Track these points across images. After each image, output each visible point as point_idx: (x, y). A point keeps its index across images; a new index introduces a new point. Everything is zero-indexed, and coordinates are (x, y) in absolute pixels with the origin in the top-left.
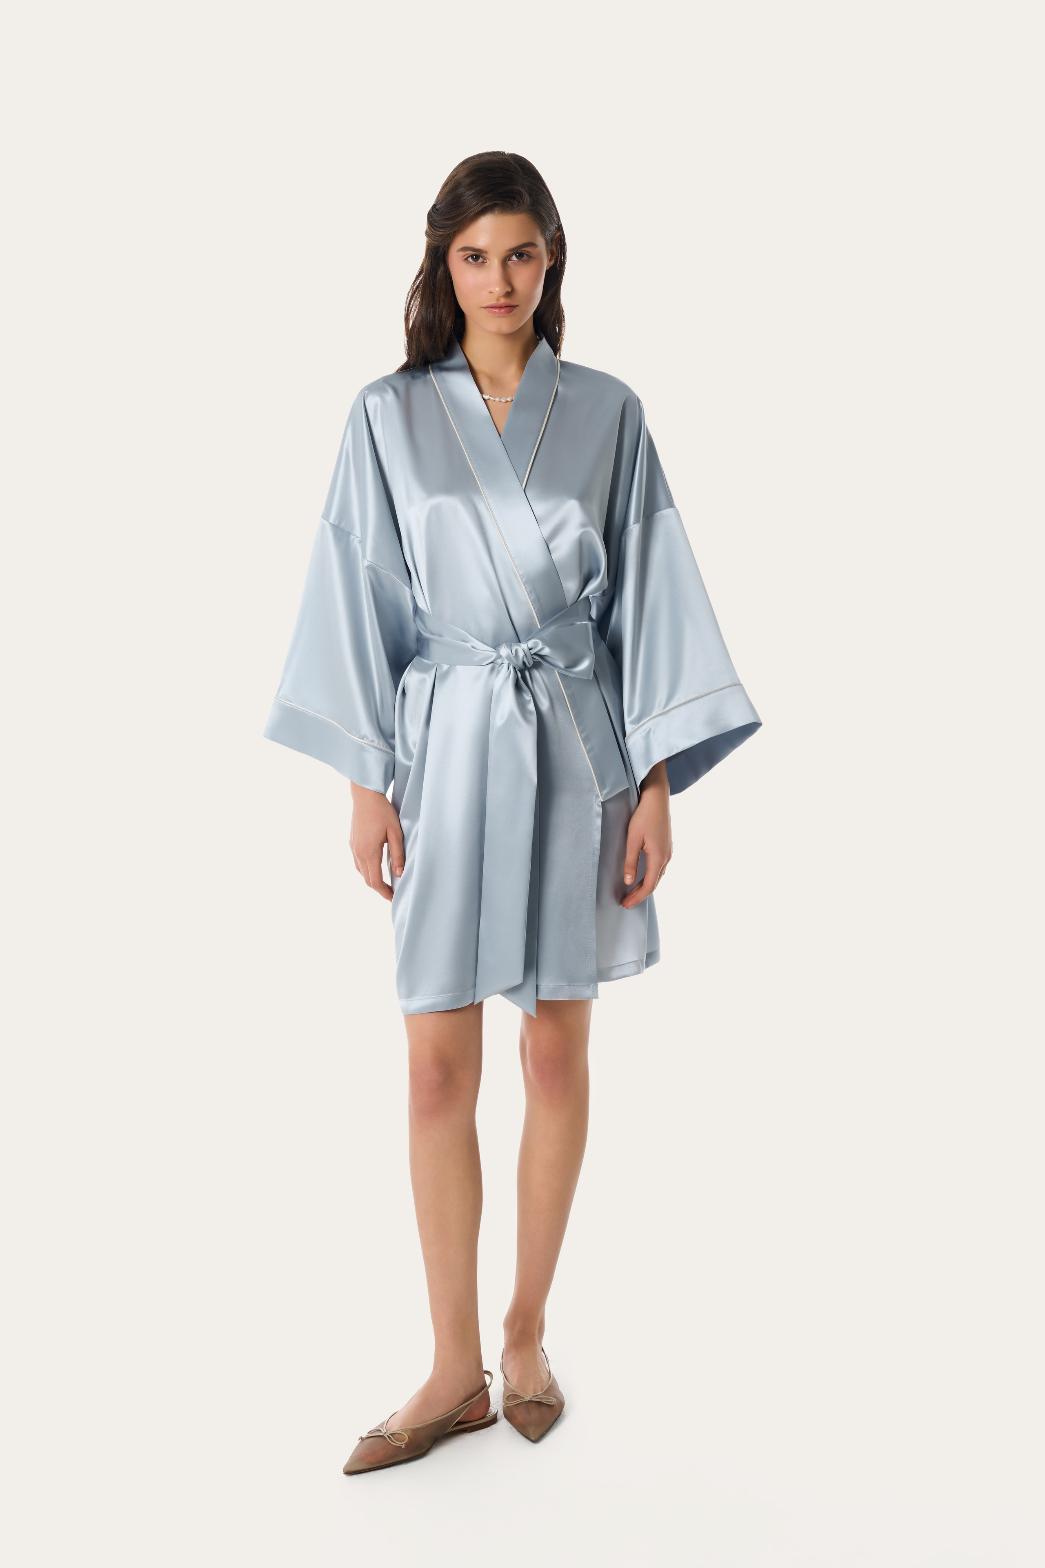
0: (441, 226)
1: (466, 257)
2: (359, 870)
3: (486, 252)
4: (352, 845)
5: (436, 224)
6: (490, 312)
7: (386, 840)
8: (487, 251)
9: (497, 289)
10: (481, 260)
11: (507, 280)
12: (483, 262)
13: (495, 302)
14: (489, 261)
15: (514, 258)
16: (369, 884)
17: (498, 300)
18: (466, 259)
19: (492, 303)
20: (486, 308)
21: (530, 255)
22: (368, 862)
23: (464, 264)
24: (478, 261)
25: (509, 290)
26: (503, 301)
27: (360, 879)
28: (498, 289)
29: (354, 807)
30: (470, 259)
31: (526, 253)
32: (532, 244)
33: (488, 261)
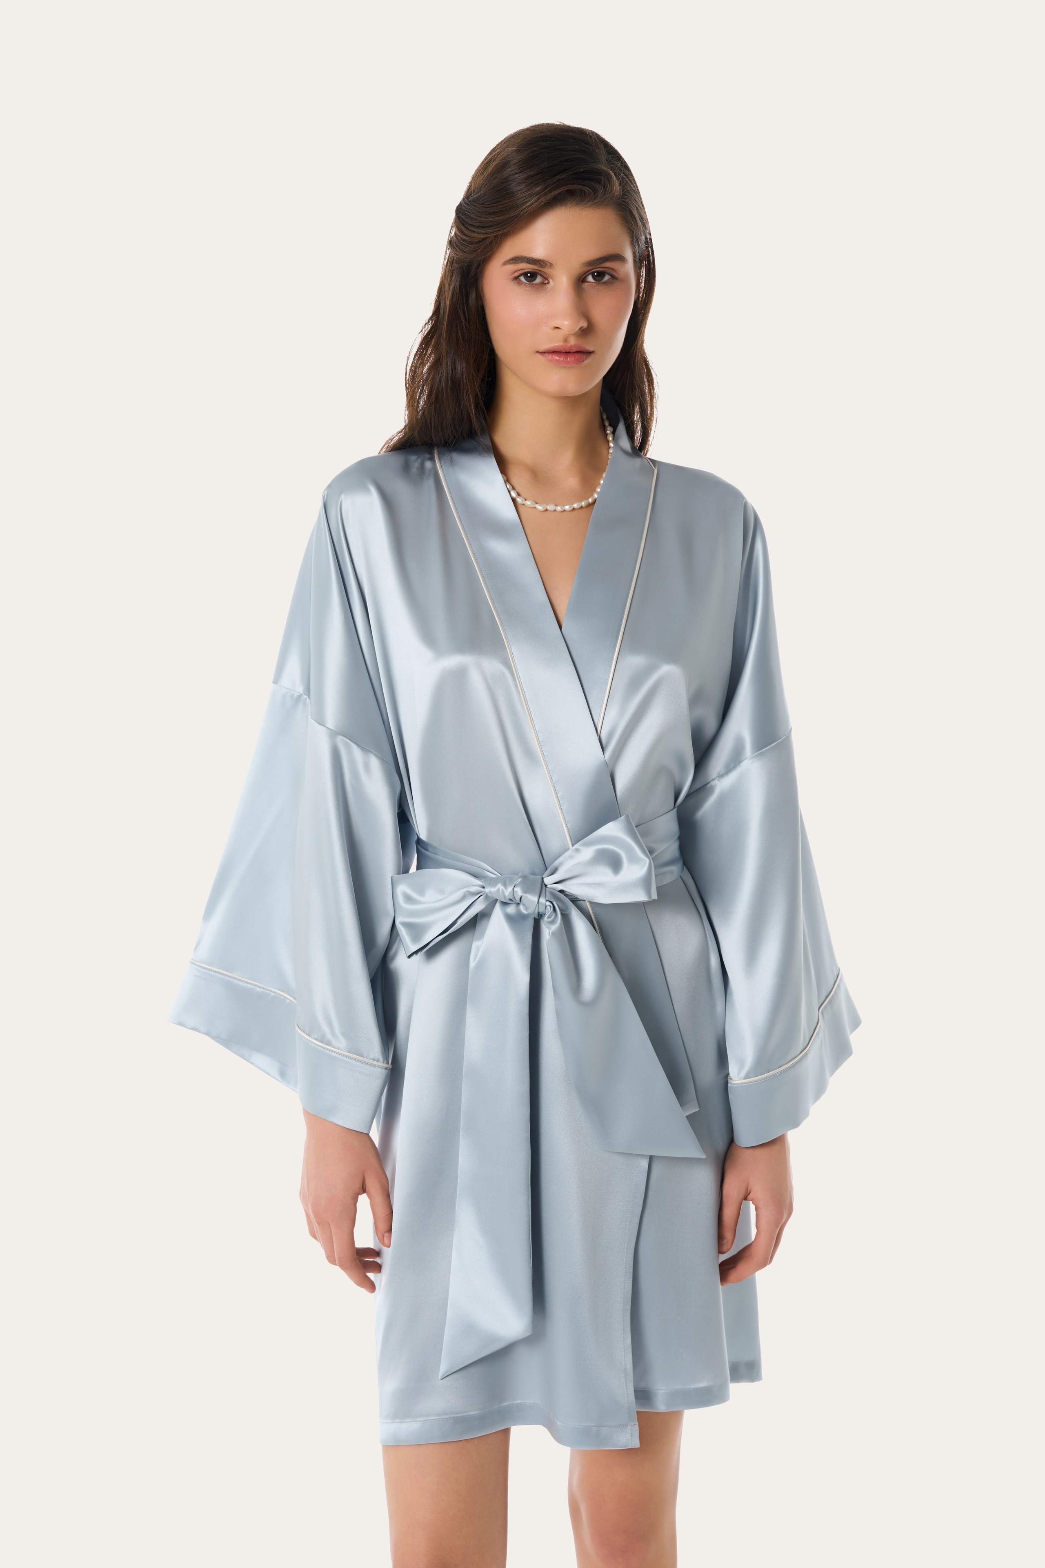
0: (480, 225)
1: (516, 274)
2: (315, 1237)
3: (551, 265)
4: (304, 1196)
5: (469, 222)
6: (551, 361)
7: (364, 1190)
8: (554, 263)
9: (566, 323)
10: (539, 280)
11: (583, 311)
12: (543, 284)
13: (561, 344)
14: (553, 280)
15: (590, 278)
16: (331, 1259)
17: (566, 340)
18: (517, 278)
19: (556, 345)
20: (543, 353)
21: (616, 275)
22: (332, 1227)
23: (513, 287)
24: (535, 282)
25: (584, 324)
26: (572, 341)
27: (317, 1249)
28: (568, 324)
29: (308, 1136)
30: (522, 279)
31: (609, 271)
32: (618, 258)
33: (551, 281)
